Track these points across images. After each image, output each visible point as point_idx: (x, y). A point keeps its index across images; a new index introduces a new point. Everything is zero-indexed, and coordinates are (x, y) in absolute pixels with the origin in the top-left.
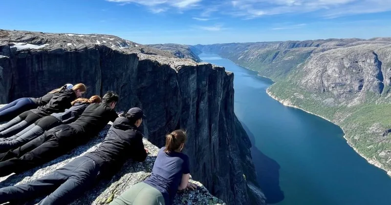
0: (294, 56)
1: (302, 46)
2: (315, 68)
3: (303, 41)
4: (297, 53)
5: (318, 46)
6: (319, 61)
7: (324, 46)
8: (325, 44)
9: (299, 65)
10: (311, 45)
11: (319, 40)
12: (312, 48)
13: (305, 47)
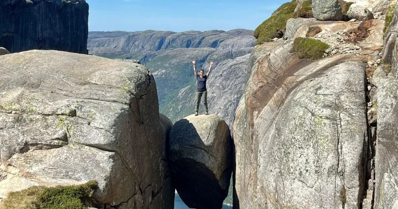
0: (166, 68)
1: (181, 46)
2: (220, 97)
3: (183, 34)
4: (174, 61)
5: (215, 44)
6: (227, 79)
7: (227, 45)
8: (229, 42)
9: (183, 90)
10: (200, 43)
11: (216, 32)
12: (205, 50)
13: (188, 46)
